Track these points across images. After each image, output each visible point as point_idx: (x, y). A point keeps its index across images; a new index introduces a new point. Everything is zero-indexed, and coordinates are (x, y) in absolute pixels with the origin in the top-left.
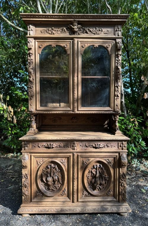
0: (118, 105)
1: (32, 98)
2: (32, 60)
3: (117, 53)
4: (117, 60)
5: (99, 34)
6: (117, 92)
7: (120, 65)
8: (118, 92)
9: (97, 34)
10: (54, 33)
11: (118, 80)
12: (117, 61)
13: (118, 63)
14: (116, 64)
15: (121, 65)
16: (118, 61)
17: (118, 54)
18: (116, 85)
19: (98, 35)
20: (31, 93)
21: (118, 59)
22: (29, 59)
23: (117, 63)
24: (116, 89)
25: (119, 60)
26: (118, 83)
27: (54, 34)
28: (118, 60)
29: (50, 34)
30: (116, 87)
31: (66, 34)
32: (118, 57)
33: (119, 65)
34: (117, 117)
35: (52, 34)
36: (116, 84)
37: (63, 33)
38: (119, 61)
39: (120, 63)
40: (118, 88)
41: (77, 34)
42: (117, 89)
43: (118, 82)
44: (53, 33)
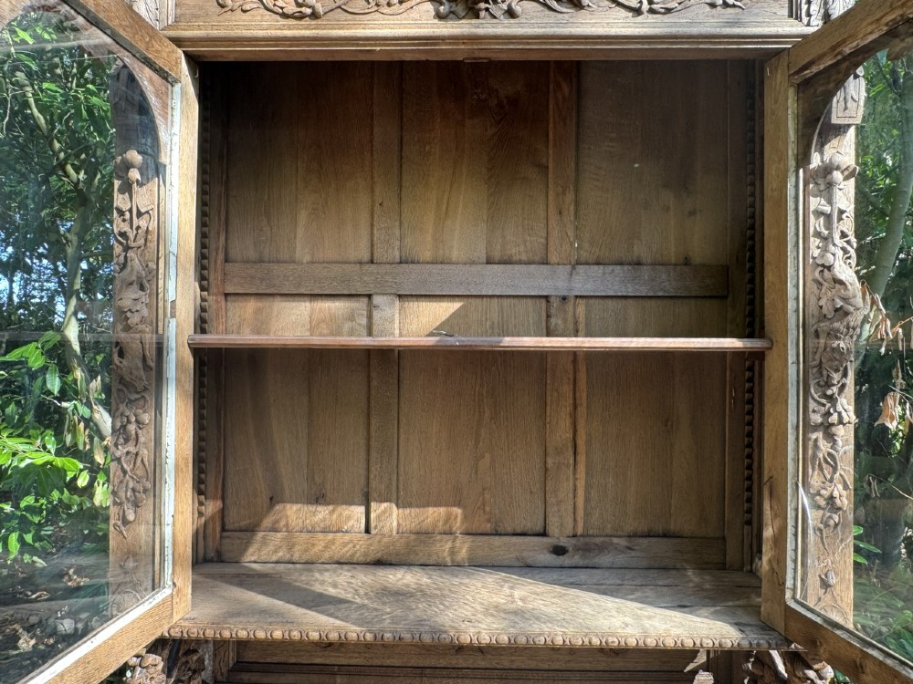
0: (833, 580)
1: (131, 517)
2: (140, 214)
3: (816, 160)
4: (819, 213)
5: (668, 11)
6: (827, 471)
7: (845, 251)
8: (835, 469)
9: (652, 11)
10: (320, 10)
11: (836, 377)
12: (816, 224)
13: (826, 240)
14: (814, 242)
15: (853, 253)
16: (829, 225)
17: (827, 170)
18: (816, 418)
19: (667, 18)
20: (125, 472)
21: (830, 202)
22: (121, 213)
23: (818, 234)
24: (816, 446)
25: (841, 212)
26: (831, 399)
27: (315, 16)
28: (828, 217)
29: (285, 16)
30: (816, 428)
31: (414, 14)
32: (828, 189)
33: (840, 253)
34: (817, 671)
35: (302, 17)
36: (812, 405)
37: (386, 10)
38: (840, 219)
39: (843, 235)
40: (830, 437)
41: (498, 13)
42: (824, 446)
43: (835, 389)
44: (309, 11)
